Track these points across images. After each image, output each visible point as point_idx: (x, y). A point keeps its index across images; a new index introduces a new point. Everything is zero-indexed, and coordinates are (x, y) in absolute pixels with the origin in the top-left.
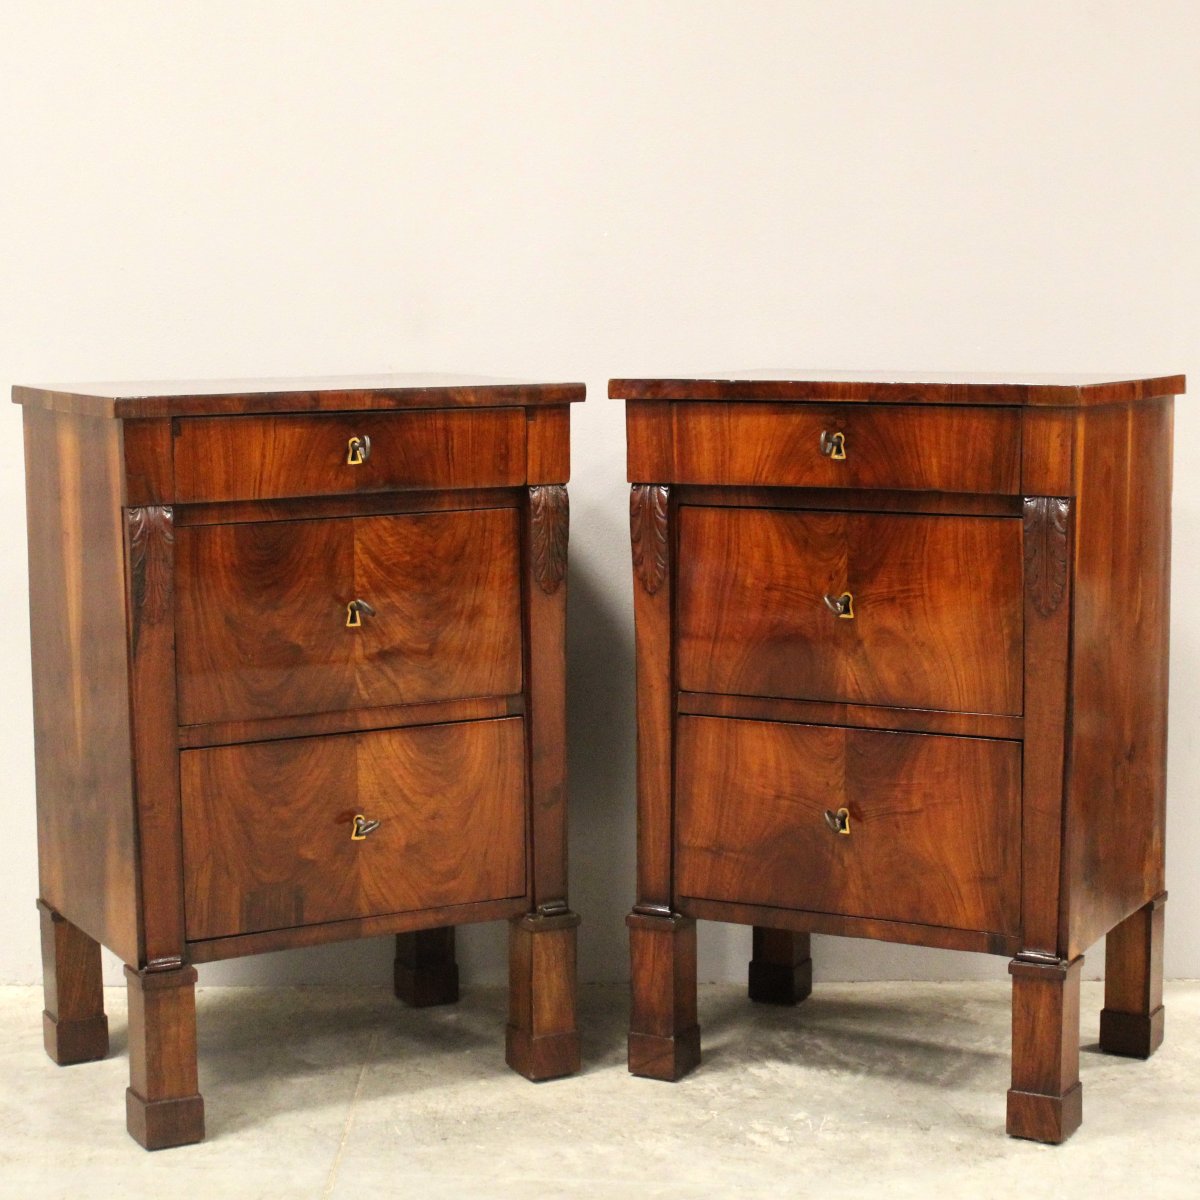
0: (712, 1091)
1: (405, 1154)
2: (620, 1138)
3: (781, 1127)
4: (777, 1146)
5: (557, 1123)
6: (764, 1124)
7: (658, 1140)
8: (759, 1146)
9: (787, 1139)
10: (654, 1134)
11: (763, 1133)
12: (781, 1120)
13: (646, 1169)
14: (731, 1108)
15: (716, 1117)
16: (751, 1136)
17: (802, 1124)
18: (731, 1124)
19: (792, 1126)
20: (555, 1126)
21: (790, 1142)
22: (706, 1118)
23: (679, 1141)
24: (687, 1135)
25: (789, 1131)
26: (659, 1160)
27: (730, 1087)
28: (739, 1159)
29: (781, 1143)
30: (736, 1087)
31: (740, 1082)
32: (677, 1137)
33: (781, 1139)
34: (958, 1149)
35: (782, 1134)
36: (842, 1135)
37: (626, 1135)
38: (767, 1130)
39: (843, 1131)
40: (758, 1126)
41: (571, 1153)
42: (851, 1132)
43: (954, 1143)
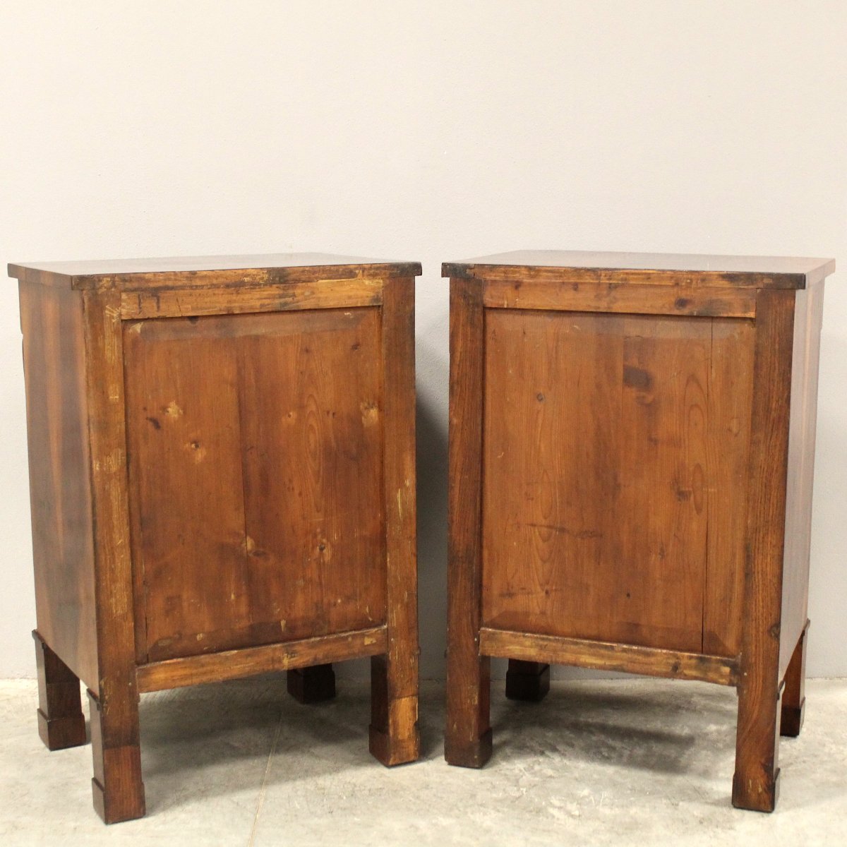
0: (521, 771)
1: (303, 825)
2: (457, 811)
3: (571, 803)
4: (570, 819)
5: (411, 798)
6: (559, 800)
7: (485, 814)
8: (558, 819)
9: (577, 813)
10: (482, 808)
11: (560, 808)
12: (572, 797)
13: (478, 839)
14: (535, 785)
15: (524, 793)
16: (551, 810)
17: (587, 800)
18: (536, 800)
19: (580, 801)
20: (410, 801)
21: (579, 816)
22: (517, 794)
23: (500, 815)
24: (506, 810)
25: (578, 806)
26: (487, 831)
27: (532, 768)
28: (544, 831)
29: (572, 816)
30: (537, 768)
31: (539, 763)
32: (498, 811)
33: (573, 813)
34: (701, 823)
35: (573, 808)
36: (617, 809)
37: (461, 809)
38: (562, 805)
39: (617, 807)
40: (556, 802)
41: (422, 824)
42: (623, 806)
43: (697, 817)
